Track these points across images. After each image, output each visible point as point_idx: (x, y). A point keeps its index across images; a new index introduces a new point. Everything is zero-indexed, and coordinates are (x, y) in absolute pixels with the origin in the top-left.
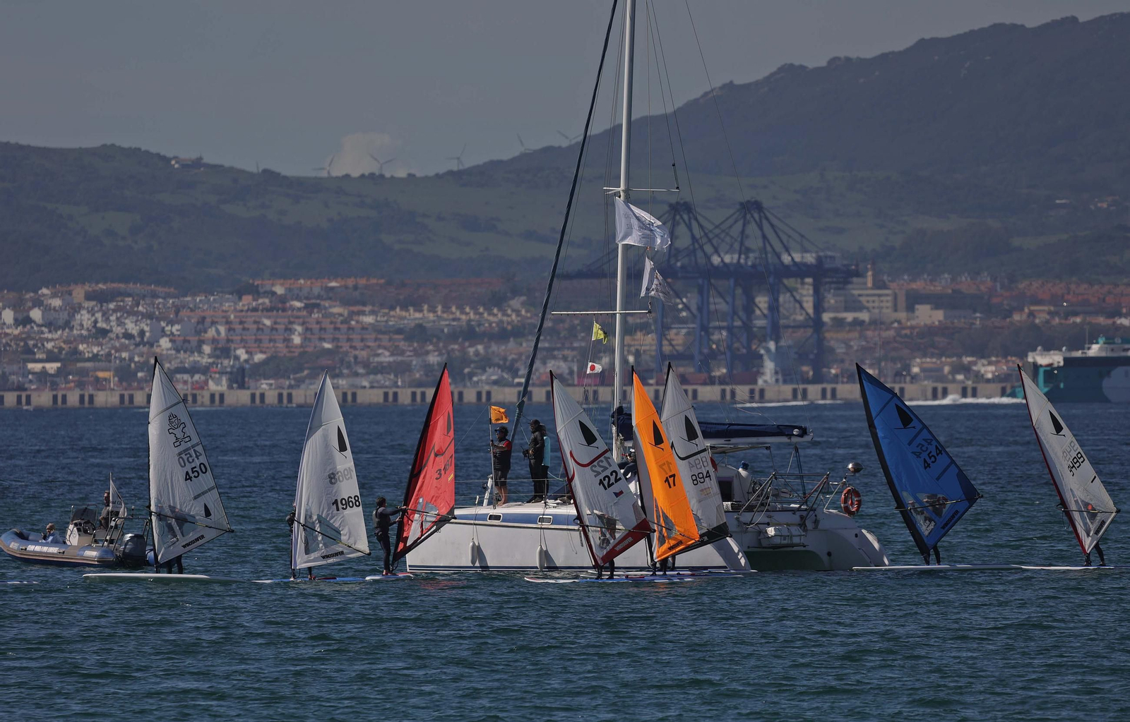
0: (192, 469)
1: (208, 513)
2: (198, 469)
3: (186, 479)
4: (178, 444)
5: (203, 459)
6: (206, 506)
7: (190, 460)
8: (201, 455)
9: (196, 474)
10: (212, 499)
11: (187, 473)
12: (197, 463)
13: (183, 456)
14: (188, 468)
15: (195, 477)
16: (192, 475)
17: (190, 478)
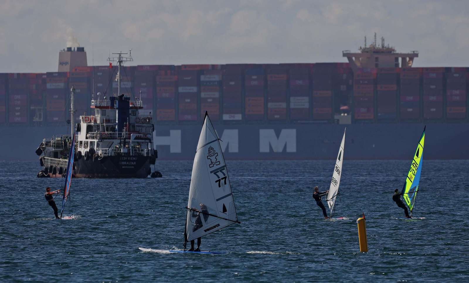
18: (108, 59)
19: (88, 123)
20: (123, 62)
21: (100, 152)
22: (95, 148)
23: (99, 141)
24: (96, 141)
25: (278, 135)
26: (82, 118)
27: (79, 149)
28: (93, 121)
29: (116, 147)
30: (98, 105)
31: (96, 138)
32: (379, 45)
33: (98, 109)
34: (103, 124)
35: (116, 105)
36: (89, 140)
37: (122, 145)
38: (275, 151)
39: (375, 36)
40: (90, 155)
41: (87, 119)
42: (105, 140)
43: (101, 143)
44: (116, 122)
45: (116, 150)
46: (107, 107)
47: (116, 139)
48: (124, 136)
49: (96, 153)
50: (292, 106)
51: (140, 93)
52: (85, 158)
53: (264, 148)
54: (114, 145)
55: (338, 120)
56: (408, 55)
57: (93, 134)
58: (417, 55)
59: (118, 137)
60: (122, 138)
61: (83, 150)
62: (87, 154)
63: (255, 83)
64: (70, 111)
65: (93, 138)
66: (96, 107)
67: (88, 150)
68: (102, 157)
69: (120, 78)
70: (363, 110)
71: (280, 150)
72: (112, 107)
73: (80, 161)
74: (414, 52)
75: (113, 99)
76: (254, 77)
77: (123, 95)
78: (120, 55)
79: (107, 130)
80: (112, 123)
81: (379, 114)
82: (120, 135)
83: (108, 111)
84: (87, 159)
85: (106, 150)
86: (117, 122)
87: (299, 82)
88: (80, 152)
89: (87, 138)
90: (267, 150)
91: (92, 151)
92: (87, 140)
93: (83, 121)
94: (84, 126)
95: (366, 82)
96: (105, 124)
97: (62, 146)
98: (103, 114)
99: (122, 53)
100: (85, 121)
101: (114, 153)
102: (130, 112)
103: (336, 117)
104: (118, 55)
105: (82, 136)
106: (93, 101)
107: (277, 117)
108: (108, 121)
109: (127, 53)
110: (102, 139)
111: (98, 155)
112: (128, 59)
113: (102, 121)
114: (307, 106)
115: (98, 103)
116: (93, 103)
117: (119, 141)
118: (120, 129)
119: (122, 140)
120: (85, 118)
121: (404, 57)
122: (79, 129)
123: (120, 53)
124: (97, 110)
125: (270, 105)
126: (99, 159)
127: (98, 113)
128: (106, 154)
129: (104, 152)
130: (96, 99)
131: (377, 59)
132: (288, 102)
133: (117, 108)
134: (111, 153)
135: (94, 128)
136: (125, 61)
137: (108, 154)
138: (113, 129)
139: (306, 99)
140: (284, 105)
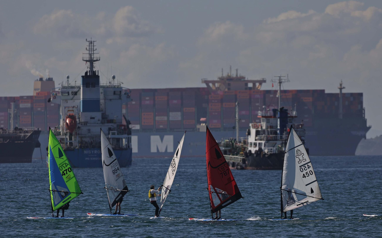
0: (306, 173)
1: (312, 191)
2: (309, 173)
3: (303, 177)
4: (300, 162)
5: (311, 169)
6: (311, 189)
7: (306, 169)
8: (310, 167)
9: (308, 175)
10: (315, 186)
11: (304, 175)
12: (308, 170)
13: (302, 167)
14: (304, 172)
15: (307, 176)
16: (305, 175)
17: (305, 177)
18: (271, 81)
19: (257, 129)
20: (283, 83)
21: (266, 151)
22: (263, 148)
23: (266, 143)
24: (263, 142)
25: (162, 139)
26: (252, 125)
27: (250, 149)
28: (260, 127)
29: (279, 147)
30: (264, 115)
31: (263, 140)
32: (233, 74)
33: (264, 118)
34: (267, 130)
35: (278, 115)
36: (258, 142)
37: (284, 145)
38: (160, 151)
39: (231, 68)
40: (259, 153)
41: (255, 126)
42: (270, 142)
43: (267, 144)
44: (277, 128)
45: (279, 149)
46: (270, 117)
47: (278, 140)
48: (284, 139)
49: (264, 152)
50: (171, 119)
51: (295, 106)
52: (255, 155)
53: (153, 150)
54: (277, 145)
55: (199, 129)
56: (258, 81)
57: (261, 137)
58: (264, 81)
59: (280, 139)
60: (283, 139)
61: (253, 150)
62: (256, 152)
63: (148, 102)
64: (236, 120)
65: (261, 140)
66: (263, 117)
67: (257, 149)
68: (268, 154)
69: (280, 94)
70: (215, 121)
71: (164, 151)
72: (275, 116)
73: (250, 157)
74: (263, 79)
75: (275, 111)
76: (147, 98)
77: (283, 108)
78: (280, 78)
79: (271, 134)
80: (275, 128)
81: (224, 124)
82: (281, 138)
83: (272, 120)
84: (257, 156)
85: (271, 149)
86: (279, 127)
87: (175, 102)
88: (250, 151)
89: (256, 140)
90: (155, 151)
91: (260, 149)
92: (256, 142)
93: (253, 127)
94: (253, 131)
95: (216, 101)
96: (269, 130)
97: (230, 146)
98: (268, 122)
99: (282, 76)
100: (254, 127)
101: (278, 151)
102: (288, 120)
103: (198, 126)
104: (278, 78)
105: (252, 139)
106: (259, 112)
107: (161, 126)
108: (271, 127)
109: (284, 76)
110: (268, 140)
111: (265, 153)
112: (286, 81)
113: (267, 127)
114: (180, 118)
115: (264, 114)
116: (260, 114)
117: (281, 142)
118: (282, 133)
119: (284, 142)
120: (254, 125)
121: (254, 82)
122: (249, 134)
123: (280, 76)
124: (262, 119)
125: (157, 118)
126: (266, 156)
127: (263, 121)
128: (271, 151)
129: (270, 150)
130: (261, 110)
131: (229, 84)
132: (168, 116)
133: (279, 118)
134: (275, 151)
135: (261, 133)
136: (284, 82)
137: (273, 152)
138: (276, 133)
139: (179, 114)
140: (165, 118)
